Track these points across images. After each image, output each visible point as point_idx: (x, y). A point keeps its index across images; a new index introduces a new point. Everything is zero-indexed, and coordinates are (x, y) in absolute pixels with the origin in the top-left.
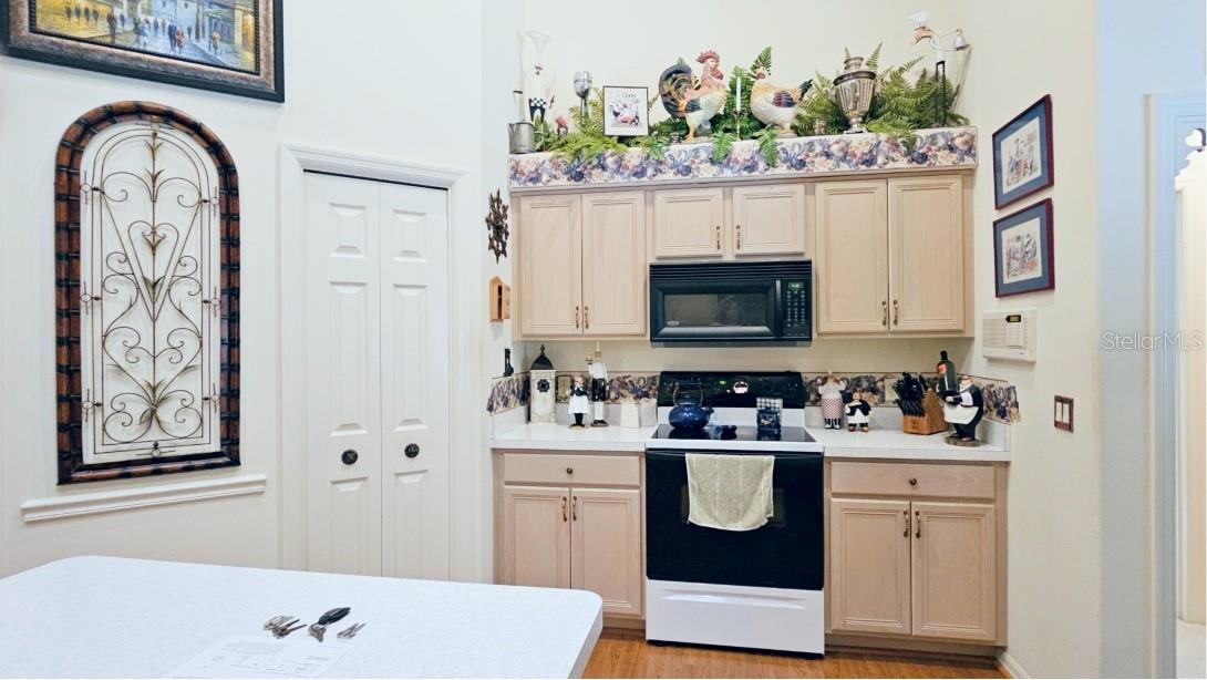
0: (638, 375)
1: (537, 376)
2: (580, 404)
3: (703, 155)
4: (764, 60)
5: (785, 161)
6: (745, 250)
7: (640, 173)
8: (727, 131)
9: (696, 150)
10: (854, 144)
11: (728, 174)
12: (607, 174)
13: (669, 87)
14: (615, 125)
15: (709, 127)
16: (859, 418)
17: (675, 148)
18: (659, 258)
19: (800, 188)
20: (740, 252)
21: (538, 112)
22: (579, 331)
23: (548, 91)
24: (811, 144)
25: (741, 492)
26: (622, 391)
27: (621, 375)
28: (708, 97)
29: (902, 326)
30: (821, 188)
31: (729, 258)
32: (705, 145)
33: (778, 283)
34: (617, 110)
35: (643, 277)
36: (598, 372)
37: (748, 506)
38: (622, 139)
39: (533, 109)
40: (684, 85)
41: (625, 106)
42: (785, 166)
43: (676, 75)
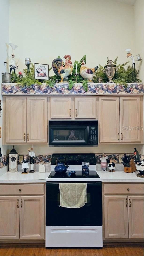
0: (45, 155)
1: (11, 156)
2: (25, 166)
3: (66, 87)
4: (84, 59)
5: (90, 90)
6: (78, 117)
7: (46, 92)
8: (73, 80)
9: (63, 85)
10: (110, 86)
11: (73, 93)
12: (35, 91)
13: (55, 65)
14: (38, 76)
15: (67, 78)
16: (112, 168)
17: (57, 84)
18: (52, 119)
19: (94, 99)
20: (77, 117)
21: (13, 70)
22: (26, 142)
23: (16, 64)
24: (98, 85)
25: (77, 195)
26: (40, 160)
27: (40, 155)
28: (67, 69)
29: (124, 140)
30: (100, 99)
31: (73, 119)
32: (66, 84)
33: (88, 127)
34: (38, 71)
35: (46, 124)
36: (32, 154)
37: (79, 200)
38: (40, 80)
39: (11, 69)
40: (60, 65)
41: (41, 70)
42: (90, 92)
43: (57, 62)
